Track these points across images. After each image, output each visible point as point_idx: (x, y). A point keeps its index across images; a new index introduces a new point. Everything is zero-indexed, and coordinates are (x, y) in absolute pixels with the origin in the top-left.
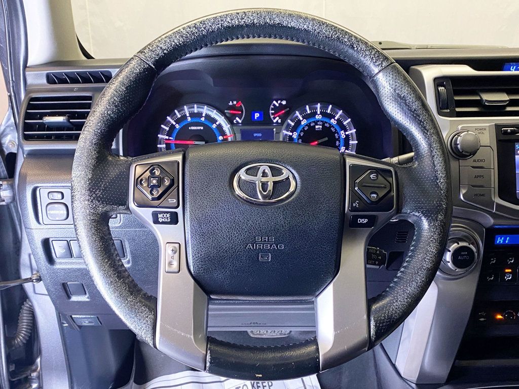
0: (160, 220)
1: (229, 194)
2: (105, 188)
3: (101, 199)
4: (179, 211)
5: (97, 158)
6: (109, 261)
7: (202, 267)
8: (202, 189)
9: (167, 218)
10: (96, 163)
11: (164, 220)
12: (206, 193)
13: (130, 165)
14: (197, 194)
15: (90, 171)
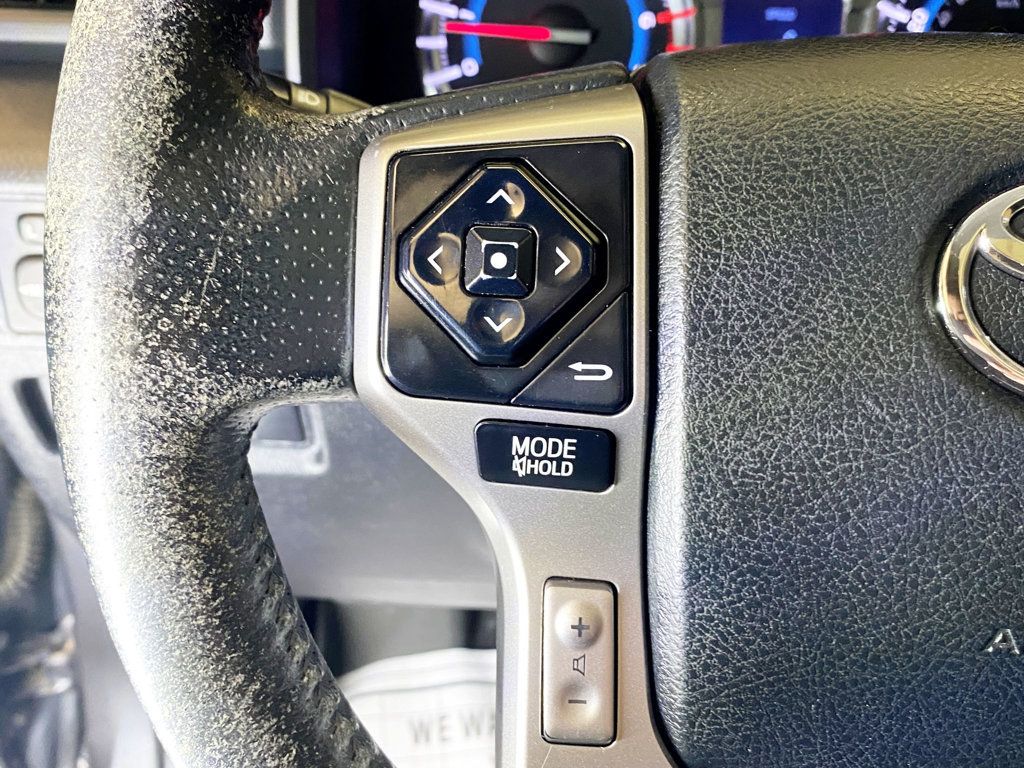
0: (520, 467)
1: (919, 352)
2: (225, 280)
3: (205, 342)
4: (627, 422)
5: (179, 106)
6: (250, 680)
7: (736, 730)
8: (765, 316)
9: (560, 459)
10: (173, 139)
11: (538, 467)
12: (784, 335)
13: (358, 150)
14: (737, 340)
15: (140, 180)
